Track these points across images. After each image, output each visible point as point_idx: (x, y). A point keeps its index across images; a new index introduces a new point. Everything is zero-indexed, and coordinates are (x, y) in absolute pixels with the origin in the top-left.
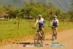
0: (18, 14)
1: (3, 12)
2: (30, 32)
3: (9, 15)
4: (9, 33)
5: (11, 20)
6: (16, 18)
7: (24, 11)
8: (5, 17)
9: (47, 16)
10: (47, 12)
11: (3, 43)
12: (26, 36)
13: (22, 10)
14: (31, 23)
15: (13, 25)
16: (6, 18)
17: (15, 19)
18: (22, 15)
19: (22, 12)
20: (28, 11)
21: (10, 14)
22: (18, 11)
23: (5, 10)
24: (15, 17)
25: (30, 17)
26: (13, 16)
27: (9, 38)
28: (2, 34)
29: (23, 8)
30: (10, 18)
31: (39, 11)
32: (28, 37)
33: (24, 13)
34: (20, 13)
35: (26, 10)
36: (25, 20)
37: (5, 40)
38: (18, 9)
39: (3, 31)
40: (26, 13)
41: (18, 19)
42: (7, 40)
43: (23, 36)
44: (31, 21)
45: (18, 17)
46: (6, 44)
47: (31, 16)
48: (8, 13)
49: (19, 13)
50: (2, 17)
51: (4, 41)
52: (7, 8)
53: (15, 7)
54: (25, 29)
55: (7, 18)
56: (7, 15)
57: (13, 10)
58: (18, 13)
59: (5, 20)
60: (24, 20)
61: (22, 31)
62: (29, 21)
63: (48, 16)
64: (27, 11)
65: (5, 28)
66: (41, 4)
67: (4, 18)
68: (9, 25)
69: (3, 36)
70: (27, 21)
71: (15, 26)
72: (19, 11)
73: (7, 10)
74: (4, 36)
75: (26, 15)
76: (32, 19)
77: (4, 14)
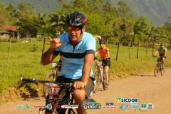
0: (43, 26)
3: (20, 29)
5: (26, 41)
8: (10, 33)
9: (112, 34)
10: (114, 25)
11: (3, 97)
13: (52, 18)
15: (30, 53)
17: (34, 39)
18: (51, 31)
23: (10, 16)
26: (30, 32)
29: (55, 13)
31: (94, 20)
34: (47, 26)
35: (62, 17)
37: (9, 88)
38: (41, 16)
39: (6, 67)
40: (61, 25)
45: (42, 35)
46: (10, 98)
49: (45, 24)
50: (3, 34)
51: (7, 93)
52: (15, 11)
53: (34, 10)
56: (15, 28)
59: (9, 41)
63: (116, 35)
66: (99, 4)
67: (8, 36)
68: (20, 54)
69: (4, 78)
71: (35, 56)
72: (45, 20)
73: (16, 16)
74: (6, 80)
75: (63, 30)
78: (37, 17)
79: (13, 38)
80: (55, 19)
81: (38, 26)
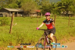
0: (54, 9)
1: (36, 8)
2: (69, 33)
3: (42, 11)
7: (61, 6)
8: (37, 13)
12: (64, 37)
14: (71, 20)
16: (38, 15)
18: (58, 11)
19: (58, 6)
20: (67, 5)
21: (44, 10)
22: (53, 5)
23: (37, 5)
25: (69, 13)
28: (34, 35)
30: (44, 15)
32: (67, 40)
33: (61, 8)
34: (56, 9)
35: (64, 4)
36: (63, 17)
40: (64, 8)
41: (54, 16)
43: (60, 37)
44: (71, 18)
45: (54, 14)
47: (71, 11)
48: (41, 9)
50: (34, 14)
52: (39, 2)
53: (49, 1)
54: (63, 28)
56: (40, 11)
57: (48, 4)
59: (37, 17)
60: (61, 17)
61: (59, 31)
62: (68, 18)
64: (65, 6)
67: (37, 15)
70: (66, 18)
72: (55, 6)
73: (40, 4)
74: (36, 37)
75: (64, 10)
76: (72, 15)
77: (36, 9)
78: (50, 4)
79: (39, 16)
80: (60, 5)
81: (51, 9)
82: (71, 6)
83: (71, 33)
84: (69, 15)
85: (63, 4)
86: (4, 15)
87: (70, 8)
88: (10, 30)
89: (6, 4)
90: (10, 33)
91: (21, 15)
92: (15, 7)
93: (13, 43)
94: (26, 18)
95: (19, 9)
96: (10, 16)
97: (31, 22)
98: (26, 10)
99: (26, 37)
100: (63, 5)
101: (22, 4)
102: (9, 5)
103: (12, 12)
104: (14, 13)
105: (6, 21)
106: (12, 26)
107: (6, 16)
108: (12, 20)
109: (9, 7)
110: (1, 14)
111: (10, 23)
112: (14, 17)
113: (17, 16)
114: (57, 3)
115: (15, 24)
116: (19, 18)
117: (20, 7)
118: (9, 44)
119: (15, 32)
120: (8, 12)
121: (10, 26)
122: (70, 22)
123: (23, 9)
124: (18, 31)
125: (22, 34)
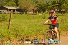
1: (32, 6)
2: (62, 28)
4: (38, 29)
6: (46, 11)
7: (55, 4)
14: (63, 17)
16: (34, 12)
19: (53, 4)
20: (60, 3)
21: (39, 8)
22: (48, 3)
24: (44, 11)
25: (62, 10)
27: (38, 34)
28: (31, 30)
30: (39, 12)
33: (55, 6)
41: (48, 13)
42: (36, 36)
47: (64, 9)
48: (37, 6)
55: (36, 12)
58: (49, 5)
62: (61, 15)
64: (58, 4)
65: (34, 24)
70: (59, 15)
76: (65, 12)
77: (32, 7)
82: (64, 4)
83: (64, 29)
84: (62, 12)
85: (56, 2)
86: (3, 13)
87: (63, 6)
88: (9, 26)
89: (5, 2)
90: (8, 28)
91: (19, 13)
92: (13, 5)
93: (11, 37)
94: (23, 15)
95: (17, 7)
96: (8, 13)
97: (28, 18)
98: (23, 8)
99: (23, 32)
100: (57, 4)
101: (19, 2)
102: (8, 3)
103: (10, 10)
104: (12, 11)
105: (5, 17)
106: (10, 22)
107: (5, 13)
108: (10, 16)
109: (8, 5)
110: (1, 12)
111: (9, 19)
112: (12, 14)
113: (15, 13)
114: (51, 2)
115: (13, 20)
116: (17, 15)
117: (17, 5)
118: (7, 39)
119: (13, 28)
120: (7, 9)
121: (8, 23)
122: (63, 19)
123: (21, 7)
124: (16, 27)
125: (19, 29)
